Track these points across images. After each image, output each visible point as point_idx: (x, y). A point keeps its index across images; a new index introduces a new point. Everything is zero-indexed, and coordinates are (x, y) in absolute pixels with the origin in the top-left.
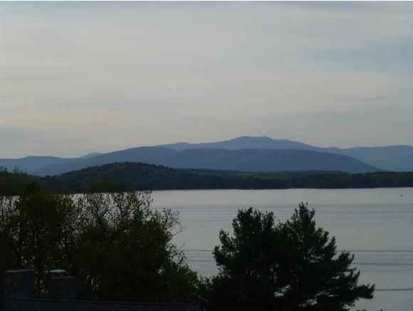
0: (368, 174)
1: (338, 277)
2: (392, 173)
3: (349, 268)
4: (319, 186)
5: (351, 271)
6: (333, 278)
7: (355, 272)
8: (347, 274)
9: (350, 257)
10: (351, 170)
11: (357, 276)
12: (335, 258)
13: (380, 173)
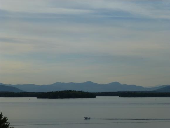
0: (21, 93)
1: (3, 125)
2: (28, 92)
3: (7, 122)
4: (5, 96)
5: (7, 123)
6: (1, 125)
7: (8, 123)
8: (6, 124)
9: (7, 118)
10: (15, 92)
11: (9, 125)
12: (2, 119)
13: (24, 92)
